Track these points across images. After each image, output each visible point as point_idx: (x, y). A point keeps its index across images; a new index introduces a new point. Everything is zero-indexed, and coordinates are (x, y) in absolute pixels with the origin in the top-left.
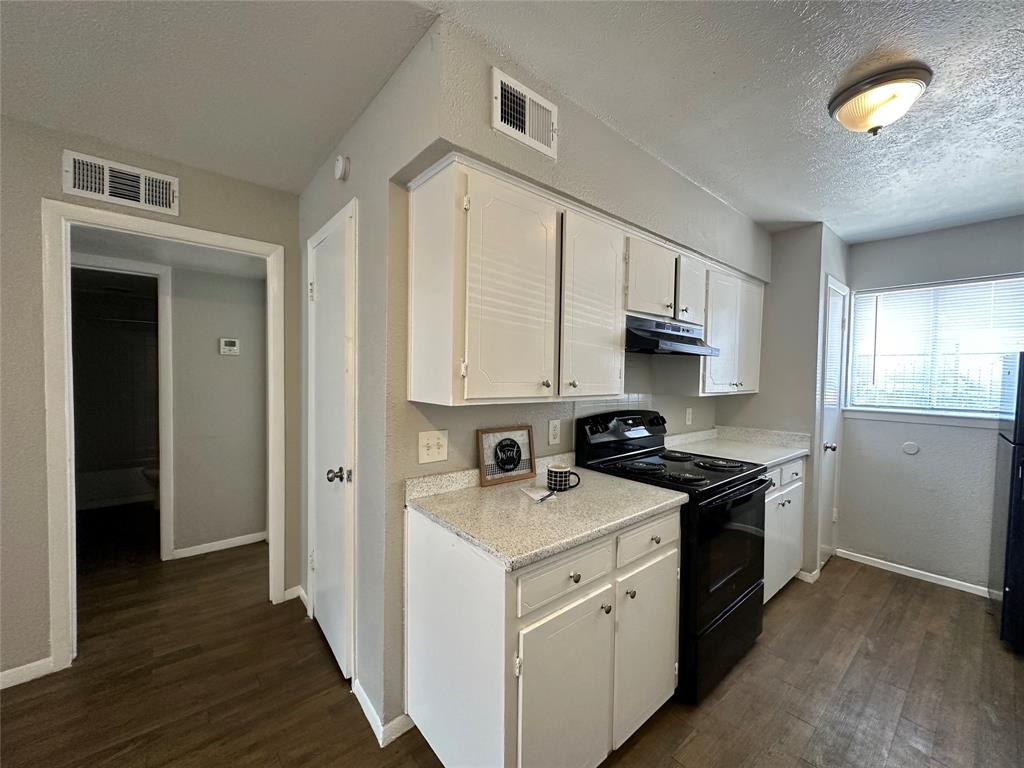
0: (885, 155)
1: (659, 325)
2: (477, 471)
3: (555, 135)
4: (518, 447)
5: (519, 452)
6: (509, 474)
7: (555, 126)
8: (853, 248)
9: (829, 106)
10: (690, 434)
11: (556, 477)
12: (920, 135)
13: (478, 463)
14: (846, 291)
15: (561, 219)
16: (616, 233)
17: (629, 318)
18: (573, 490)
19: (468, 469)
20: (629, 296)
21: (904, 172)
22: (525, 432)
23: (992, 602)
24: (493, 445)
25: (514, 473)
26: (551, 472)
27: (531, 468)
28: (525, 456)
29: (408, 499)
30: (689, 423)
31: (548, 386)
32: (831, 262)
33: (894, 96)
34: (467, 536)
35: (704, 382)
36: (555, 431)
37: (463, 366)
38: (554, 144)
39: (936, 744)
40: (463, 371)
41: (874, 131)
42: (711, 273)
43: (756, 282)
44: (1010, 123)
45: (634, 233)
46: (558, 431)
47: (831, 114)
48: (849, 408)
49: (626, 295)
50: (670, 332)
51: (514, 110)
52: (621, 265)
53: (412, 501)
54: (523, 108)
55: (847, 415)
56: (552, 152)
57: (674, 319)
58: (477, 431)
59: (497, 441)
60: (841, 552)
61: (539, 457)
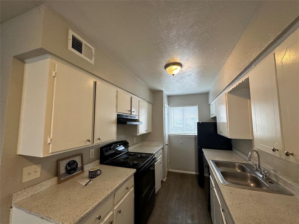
0: (174, 79)
1: (126, 116)
2: (56, 178)
3: (93, 57)
4: (77, 163)
5: (77, 165)
6: (72, 175)
7: (94, 54)
8: (169, 97)
9: (165, 67)
10: (135, 145)
11: (92, 173)
12: (180, 77)
13: (57, 174)
14: (168, 106)
15: (95, 83)
16: (114, 89)
17: (118, 115)
18: (98, 177)
19: (51, 178)
20: (118, 108)
21: (178, 83)
22: (80, 156)
23: (196, 175)
24: (65, 165)
25: (74, 174)
26: (90, 171)
27: (82, 170)
28: (79, 165)
29: (13, 203)
30: (135, 142)
31: (89, 141)
32: (165, 100)
33: (176, 69)
34: (47, 218)
35: (139, 131)
36: (92, 154)
37: (49, 139)
38: (93, 59)
39: (192, 220)
40: (49, 141)
41: (173, 75)
42: (140, 101)
43: (150, 104)
44: (193, 78)
45: (119, 90)
46: (93, 153)
47: (165, 69)
48: (170, 134)
49: (117, 108)
50: (130, 118)
51: (77, 45)
52: (115, 98)
53: (15, 204)
54: (82, 45)
55: (170, 136)
56: (92, 62)
57: (131, 114)
58: (57, 160)
59: (67, 163)
60: (170, 170)
61: (85, 164)
